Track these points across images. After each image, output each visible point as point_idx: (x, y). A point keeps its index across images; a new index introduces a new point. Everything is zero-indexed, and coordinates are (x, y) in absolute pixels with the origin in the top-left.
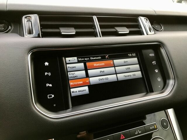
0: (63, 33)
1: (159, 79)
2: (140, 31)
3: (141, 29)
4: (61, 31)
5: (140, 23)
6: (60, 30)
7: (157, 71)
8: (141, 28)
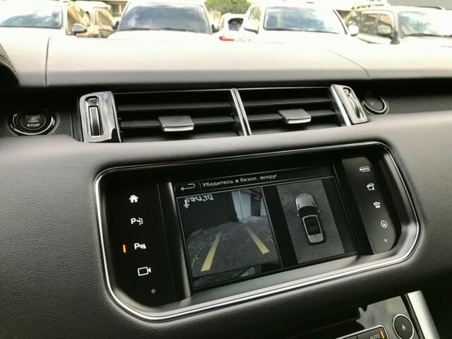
0: (166, 130)
1: (384, 225)
2: (336, 116)
3: (337, 113)
4: (164, 126)
5: (334, 98)
6: (160, 123)
7: (377, 205)
8: (338, 109)
